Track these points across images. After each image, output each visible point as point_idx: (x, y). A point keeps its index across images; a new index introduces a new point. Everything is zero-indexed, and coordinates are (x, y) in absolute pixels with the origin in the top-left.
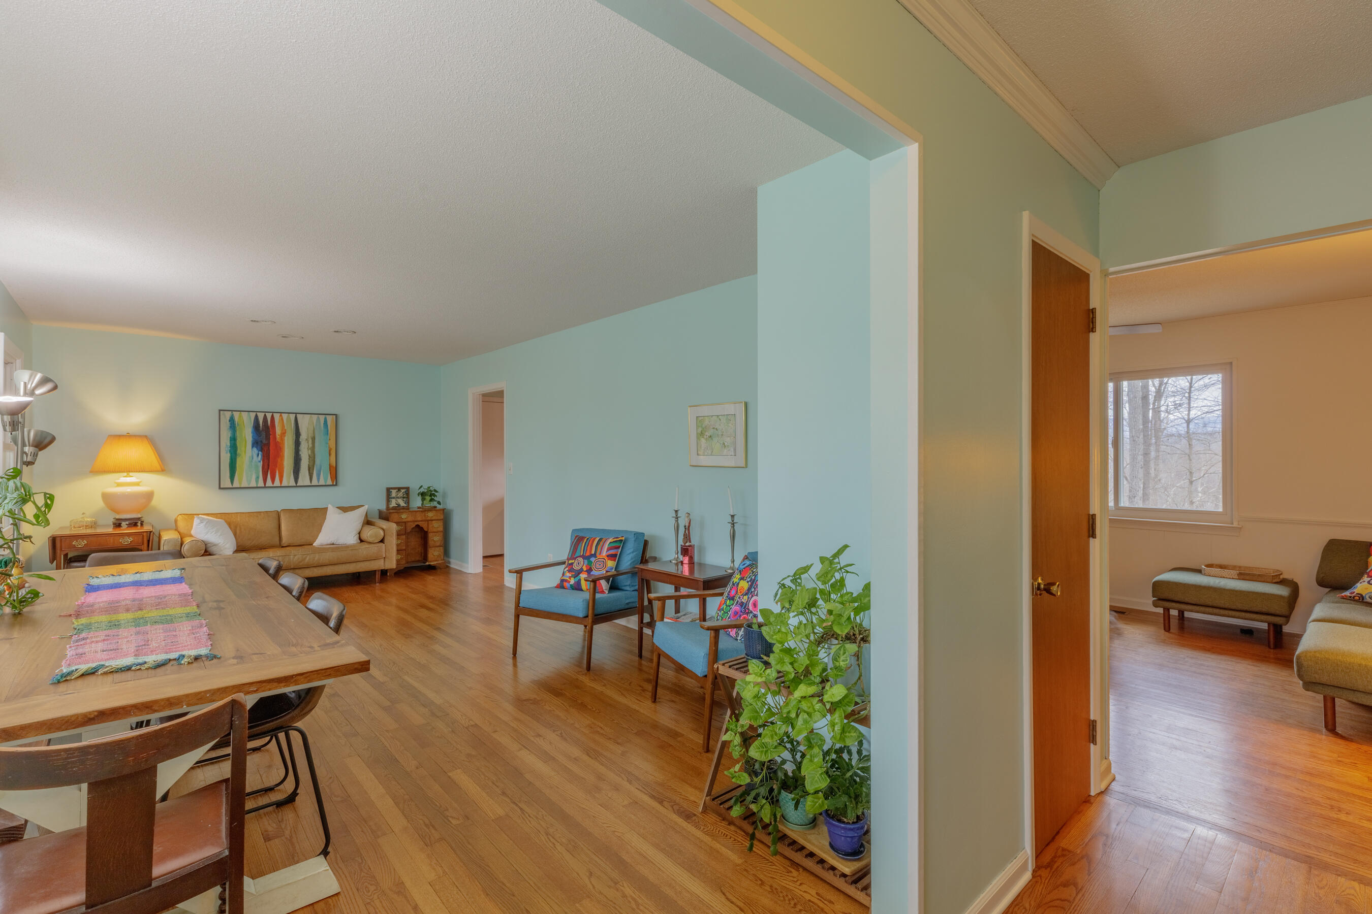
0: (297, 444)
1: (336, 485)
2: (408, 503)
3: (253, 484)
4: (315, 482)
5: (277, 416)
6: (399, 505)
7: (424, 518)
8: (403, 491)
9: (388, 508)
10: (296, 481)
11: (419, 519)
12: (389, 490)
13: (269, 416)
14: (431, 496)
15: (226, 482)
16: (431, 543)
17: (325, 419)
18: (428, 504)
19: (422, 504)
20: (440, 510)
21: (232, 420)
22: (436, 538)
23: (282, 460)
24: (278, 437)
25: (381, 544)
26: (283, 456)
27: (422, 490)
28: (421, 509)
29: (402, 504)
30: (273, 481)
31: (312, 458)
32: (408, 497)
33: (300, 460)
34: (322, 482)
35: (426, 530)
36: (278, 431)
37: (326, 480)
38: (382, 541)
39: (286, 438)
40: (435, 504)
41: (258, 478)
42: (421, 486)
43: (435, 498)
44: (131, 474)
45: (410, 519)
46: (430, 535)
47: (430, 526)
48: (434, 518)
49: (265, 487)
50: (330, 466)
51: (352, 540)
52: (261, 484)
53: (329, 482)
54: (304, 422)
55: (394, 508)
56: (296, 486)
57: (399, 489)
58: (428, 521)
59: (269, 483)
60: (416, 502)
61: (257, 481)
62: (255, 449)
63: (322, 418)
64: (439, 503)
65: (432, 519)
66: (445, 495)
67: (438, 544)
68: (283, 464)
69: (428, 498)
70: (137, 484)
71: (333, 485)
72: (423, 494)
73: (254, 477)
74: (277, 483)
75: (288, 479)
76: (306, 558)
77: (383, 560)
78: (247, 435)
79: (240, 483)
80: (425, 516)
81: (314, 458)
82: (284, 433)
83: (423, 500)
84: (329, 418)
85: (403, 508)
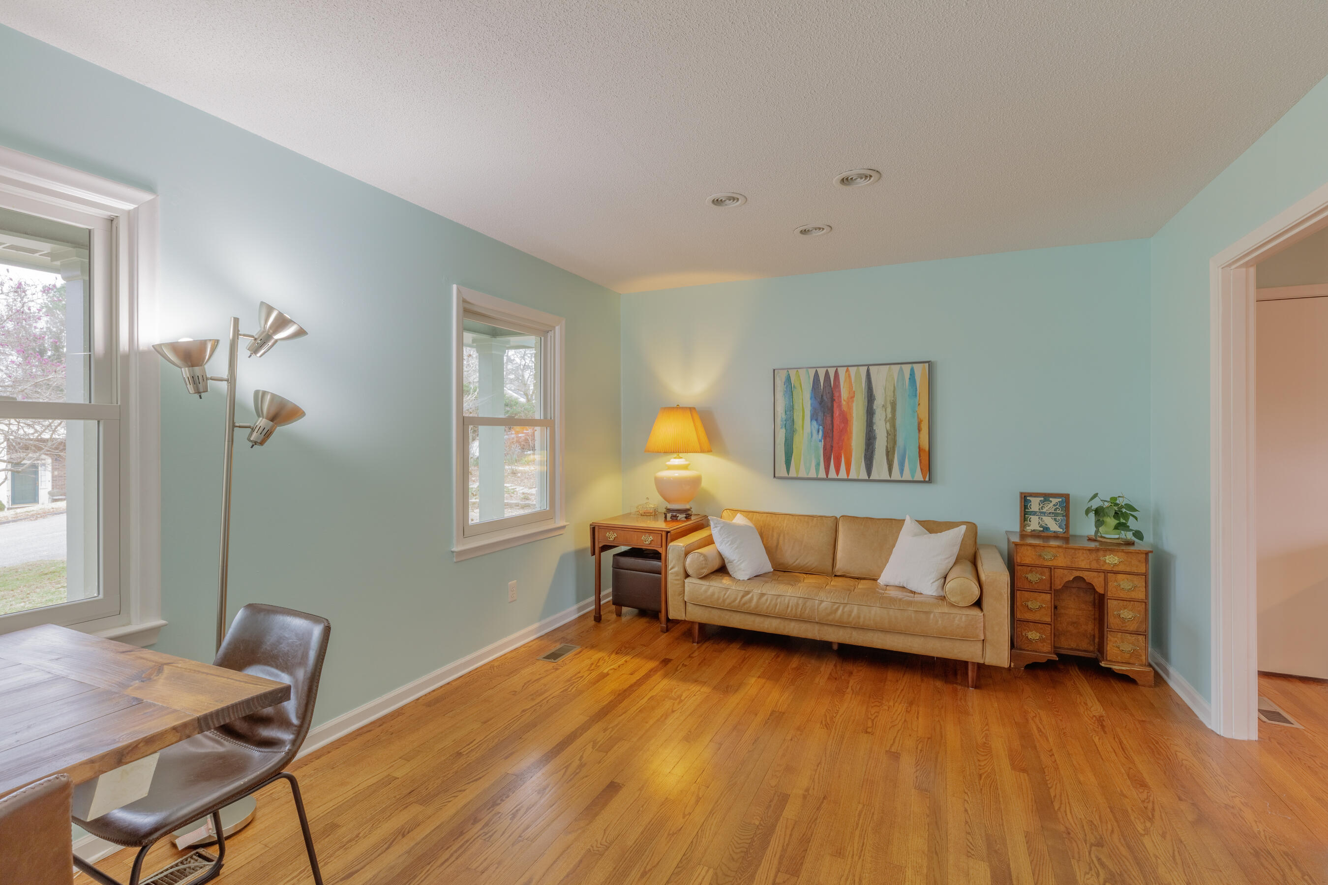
0: (870, 412)
1: (930, 481)
2: (1067, 526)
3: (813, 474)
4: (896, 475)
5: (842, 372)
6: (1046, 529)
7: (1094, 565)
8: (1055, 501)
9: (1023, 535)
10: (869, 473)
11: (1083, 565)
12: (1025, 499)
13: (832, 373)
14: (1117, 515)
15: (782, 471)
16: (1112, 620)
17: (912, 370)
18: (1109, 532)
19: (1097, 532)
20: (1138, 553)
21: (788, 379)
22: (1126, 614)
23: (850, 439)
24: (844, 403)
25: (976, 612)
26: (851, 433)
27: (1096, 504)
28: (1093, 545)
29: (1054, 527)
30: (838, 471)
31: (892, 436)
32: (1067, 516)
33: (875, 438)
34: (907, 476)
35: (1100, 590)
36: (844, 394)
37: (913, 472)
38: (978, 604)
39: (854, 404)
40: (1129, 536)
41: (818, 464)
42: (1096, 496)
43: (1131, 523)
44: (681, 455)
45: (1061, 561)
46: (1111, 604)
47: (1112, 585)
48: (1121, 568)
49: (827, 479)
50: (920, 449)
51: (928, 587)
52: (822, 474)
53: (919, 476)
54: (880, 379)
55: (1035, 535)
56: (869, 481)
57: (1046, 497)
58: (1106, 572)
59: (832, 474)
60: (1085, 527)
61: (817, 470)
62: (815, 423)
63: (907, 369)
64: (1138, 535)
65: (1116, 569)
66: (1157, 519)
67: (1133, 627)
68: (851, 446)
69: (1111, 522)
70: (685, 467)
71: (924, 482)
72: (1099, 512)
73: (814, 464)
74: (843, 474)
75: (858, 469)
76: (837, 609)
77: (980, 645)
78: (805, 401)
79: (797, 471)
80: (1098, 560)
81: (895, 436)
82: (852, 397)
83: (1099, 523)
84: (918, 368)
85: (1056, 536)
